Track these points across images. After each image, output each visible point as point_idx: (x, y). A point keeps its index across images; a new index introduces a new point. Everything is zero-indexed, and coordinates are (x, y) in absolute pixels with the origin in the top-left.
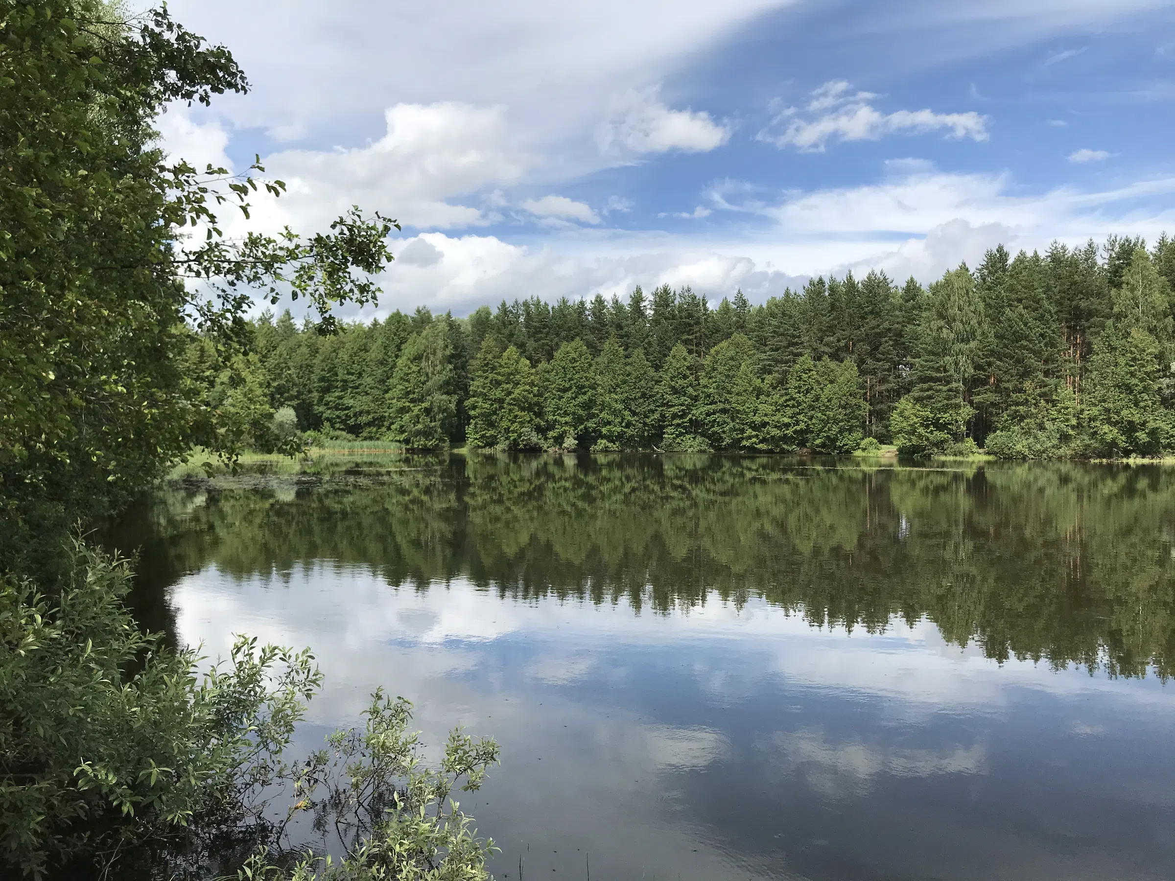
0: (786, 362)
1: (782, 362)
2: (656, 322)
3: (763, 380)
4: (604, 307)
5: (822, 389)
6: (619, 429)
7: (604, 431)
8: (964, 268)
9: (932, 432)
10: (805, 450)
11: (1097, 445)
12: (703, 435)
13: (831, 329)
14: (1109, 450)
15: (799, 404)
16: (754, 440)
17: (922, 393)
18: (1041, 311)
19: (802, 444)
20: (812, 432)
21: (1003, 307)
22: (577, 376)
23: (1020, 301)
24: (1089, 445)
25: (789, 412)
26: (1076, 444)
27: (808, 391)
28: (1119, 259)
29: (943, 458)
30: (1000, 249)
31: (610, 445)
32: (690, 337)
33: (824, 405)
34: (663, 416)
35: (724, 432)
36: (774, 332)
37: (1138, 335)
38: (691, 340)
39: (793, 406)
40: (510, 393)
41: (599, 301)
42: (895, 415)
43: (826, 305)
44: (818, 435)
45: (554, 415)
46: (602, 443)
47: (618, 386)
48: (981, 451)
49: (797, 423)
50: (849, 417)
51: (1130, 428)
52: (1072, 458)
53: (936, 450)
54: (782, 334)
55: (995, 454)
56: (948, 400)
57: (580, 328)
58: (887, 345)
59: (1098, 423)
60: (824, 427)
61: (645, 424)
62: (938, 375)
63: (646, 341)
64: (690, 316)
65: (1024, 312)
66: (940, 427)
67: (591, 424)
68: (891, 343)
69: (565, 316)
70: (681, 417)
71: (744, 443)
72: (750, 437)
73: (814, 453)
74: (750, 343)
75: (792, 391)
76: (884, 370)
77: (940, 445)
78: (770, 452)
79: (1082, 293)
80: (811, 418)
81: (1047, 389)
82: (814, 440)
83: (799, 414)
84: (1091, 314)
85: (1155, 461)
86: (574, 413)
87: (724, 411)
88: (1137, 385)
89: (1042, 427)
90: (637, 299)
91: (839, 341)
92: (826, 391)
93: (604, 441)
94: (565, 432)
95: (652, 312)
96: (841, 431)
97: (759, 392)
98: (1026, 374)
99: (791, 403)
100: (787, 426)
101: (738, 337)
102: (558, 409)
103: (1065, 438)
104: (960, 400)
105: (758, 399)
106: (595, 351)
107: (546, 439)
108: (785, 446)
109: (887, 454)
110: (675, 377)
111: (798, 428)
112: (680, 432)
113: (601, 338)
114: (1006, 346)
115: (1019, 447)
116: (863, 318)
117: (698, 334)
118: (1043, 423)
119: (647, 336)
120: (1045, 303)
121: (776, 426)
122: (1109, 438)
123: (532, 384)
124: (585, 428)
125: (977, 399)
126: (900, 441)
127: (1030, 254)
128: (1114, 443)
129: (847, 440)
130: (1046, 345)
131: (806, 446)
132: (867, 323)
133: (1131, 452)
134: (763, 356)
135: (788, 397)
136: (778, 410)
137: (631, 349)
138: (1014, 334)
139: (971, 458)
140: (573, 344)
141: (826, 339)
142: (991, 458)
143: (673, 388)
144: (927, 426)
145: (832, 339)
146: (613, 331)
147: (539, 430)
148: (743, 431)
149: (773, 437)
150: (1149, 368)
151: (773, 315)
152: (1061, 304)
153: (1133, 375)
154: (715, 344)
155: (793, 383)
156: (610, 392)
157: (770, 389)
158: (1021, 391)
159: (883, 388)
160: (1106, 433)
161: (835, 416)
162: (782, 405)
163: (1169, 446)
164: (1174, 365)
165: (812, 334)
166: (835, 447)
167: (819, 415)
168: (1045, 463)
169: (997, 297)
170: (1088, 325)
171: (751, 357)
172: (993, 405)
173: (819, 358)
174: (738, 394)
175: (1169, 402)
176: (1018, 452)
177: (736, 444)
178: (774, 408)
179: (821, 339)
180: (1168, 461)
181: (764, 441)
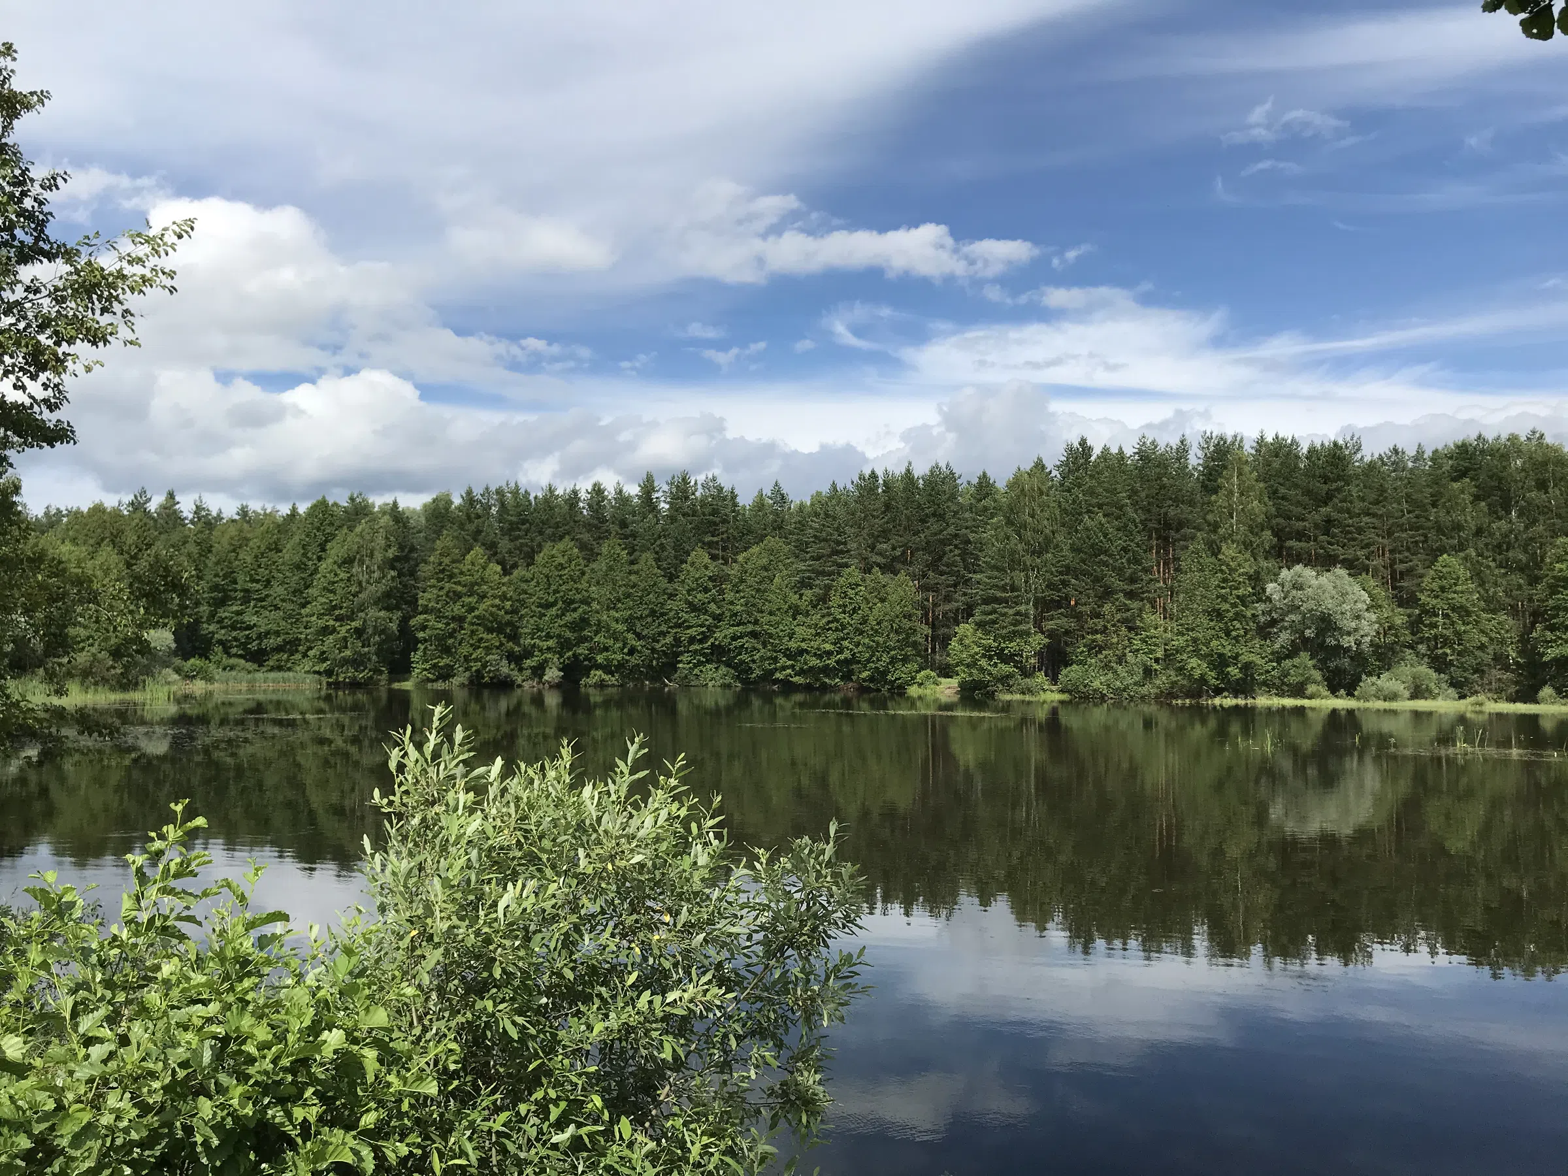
0: (830, 574)
1: (823, 573)
2: (672, 519)
3: (801, 595)
4: (604, 498)
5: (870, 609)
6: (619, 657)
7: (600, 659)
8: (1040, 465)
9: (996, 665)
10: (850, 685)
11: (1185, 682)
12: (728, 665)
13: (885, 534)
14: (1198, 688)
15: (844, 627)
18: (1124, 520)
19: (847, 677)
20: (859, 662)
21: (1080, 514)
22: (564, 588)
23: (1100, 506)
24: (1176, 682)
25: (832, 636)
26: (1161, 681)
27: (854, 611)
28: (1213, 460)
29: (1008, 697)
30: (1083, 442)
31: (606, 677)
32: (715, 539)
33: (872, 629)
34: (677, 641)
35: (754, 661)
36: (815, 536)
37: (1229, 551)
38: (717, 543)
39: (837, 629)
40: (472, 609)
41: (598, 491)
42: (954, 643)
43: (879, 505)
44: (865, 667)
45: (532, 639)
46: (597, 675)
47: (619, 600)
48: (1054, 688)
49: (840, 652)
50: (905, 643)
51: (1220, 663)
52: (1157, 697)
53: (1001, 687)
54: (825, 540)
55: (1069, 692)
56: (1015, 625)
57: (572, 524)
58: (953, 555)
59: (1185, 657)
60: (872, 656)
61: (653, 650)
62: (1003, 595)
63: (658, 543)
64: (715, 512)
65: (1104, 520)
66: (1006, 659)
67: (582, 650)
68: (957, 552)
69: (551, 509)
70: (701, 641)
71: (778, 675)
72: (784, 668)
74: (786, 548)
75: (837, 612)
77: (1005, 680)
78: (808, 688)
79: (1171, 499)
80: (858, 645)
81: (1129, 614)
82: (860, 672)
83: (843, 639)
84: (1181, 525)
85: (1250, 701)
86: (559, 636)
87: (754, 635)
88: (1228, 611)
89: (1121, 660)
90: (648, 488)
91: (894, 548)
92: (875, 611)
93: (599, 673)
94: (546, 661)
95: (667, 506)
96: (893, 661)
97: (796, 612)
98: (1107, 594)
99: (833, 625)
100: (829, 654)
101: (772, 541)
102: (539, 630)
103: (1148, 672)
104: (1030, 626)
105: (795, 619)
106: (590, 554)
107: (521, 670)
108: (827, 681)
109: (947, 689)
110: (693, 590)
111: (841, 657)
112: (699, 661)
113: (600, 538)
114: (1083, 561)
115: (1096, 684)
116: (923, 521)
117: (725, 536)
118: (1125, 655)
119: (660, 537)
120: (1129, 510)
121: (815, 655)
122: (1197, 674)
123: (504, 597)
124: (574, 655)
125: (1049, 625)
126: (961, 675)
127: (1114, 450)
128: (1203, 680)
129: (900, 673)
130: (1129, 561)
131: (851, 680)
132: (928, 528)
133: (1223, 690)
134: (802, 566)
135: (830, 619)
136: (818, 634)
137: (637, 553)
138: (1092, 546)
139: (1043, 696)
140: (561, 546)
141: (879, 546)
142: (1065, 697)
143: (690, 604)
144: (990, 658)
145: (885, 546)
146: (614, 528)
147: (512, 657)
148: (775, 660)
149: (812, 668)
150: (1241, 592)
151: (817, 515)
152: (1149, 511)
153: (1224, 599)
154: (746, 549)
155: (835, 600)
156: (608, 609)
157: (809, 608)
158: (1098, 616)
159: (947, 607)
160: (1193, 668)
161: (885, 642)
162: (823, 628)
163: (1265, 683)
164: (1271, 587)
165: (861, 539)
166: (886, 682)
167: (867, 641)
168: (1125, 703)
169: (1074, 501)
170: (1178, 536)
171: (786, 566)
172: (1067, 632)
173: (868, 570)
174: (771, 614)
175: (1265, 631)
176: (1095, 690)
177: (768, 676)
178: (814, 632)
179: (873, 548)
180: (1263, 701)
181: (801, 673)
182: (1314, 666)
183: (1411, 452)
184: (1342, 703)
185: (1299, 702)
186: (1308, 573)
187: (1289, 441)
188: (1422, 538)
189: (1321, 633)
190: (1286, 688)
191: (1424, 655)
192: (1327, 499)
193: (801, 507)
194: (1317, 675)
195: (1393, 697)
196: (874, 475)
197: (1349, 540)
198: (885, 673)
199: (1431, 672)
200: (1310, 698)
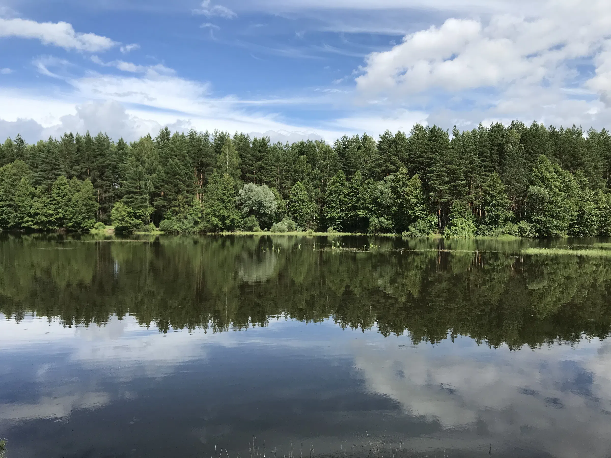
0: (51, 179)
1: (48, 178)
3: (36, 188)
5: (72, 195)
8: (149, 137)
9: (133, 220)
10: (62, 229)
11: (210, 226)
13: (77, 162)
14: (215, 228)
15: (59, 203)
16: (30, 223)
17: (128, 199)
18: (185, 162)
19: (61, 226)
20: (67, 219)
21: (168, 158)
23: (176, 156)
24: (206, 226)
25: (53, 207)
26: (201, 226)
27: (64, 196)
28: (219, 141)
29: (138, 233)
30: (166, 129)
33: (74, 204)
35: (10, 218)
36: (43, 161)
37: (226, 176)
39: (55, 204)
42: (113, 211)
43: (75, 148)
44: (70, 221)
48: (158, 229)
49: (58, 214)
50: (88, 211)
51: (223, 219)
52: (199, 232)
53: (135, 229)
54: (48, 163)
55: (164, 230)
56: (141, 203)
58: (109, 172)
59: (210, 216)
60: (74, 216)
62: (136, 190)
65: (178, 161)
66: (137, 217)
68: (111, 171)
71: (24, 225)
72: (27, 222)
73: (68, 231)
74: (27, 166)
75: (55, 196)
76: (107, 186)
77: (137, 226)
78: (40, 231)
79: (203, 155)
80: (66, 211)
81: (188, 199)
82: (68, 223)
83: (59, 208)
84: (208, 165)
85: (233, 233)
87: (9, 206)
88: (226, 199)
89: (186, 218)
91: (82, 169)
92: (75, 196)
96: (84, 218)
97: (33, 195)
98: (179, 192)
99: (53, 202)
100: (52, 215)
101: (18, 162)
103: (196, 223)
104: (147, 204)
105: (33, 199)
108: (50, 227)
109: (109, 230)
111: (58, 216)
114: (169, 178)
115: (175, 227)
116: (95, 157)
118: (187, 216)
120: (187, 158)
121: (44, 215)
122: (215, 223)
125: (156, 203)
126: (116, 224)
127: (180, 134)
128: (217, 225)
129: (87, 224)
130: (188, 178)
131: (63, 227)
132: (98, 160)
133: (224, 229)
134: (36, 174)
135: (52, 199)
136: (46, 206)
138: (173, 172)
139: (153, 233)
141: (75, 167)
142: (162, 233)
144: (131, 217)
145: (78, 167)
148: (22, 218)
149: (42, 222)
150: (231, 192)
151: (41, 151)
152: (194, 159)
153: (224, 194)
154: (3, 165)
155: (55, 191)
157: (40, 194)
158: (176, 200)
159: (107, 195)
160: (213, 221)
161: (80, 210)
162: (48, 203)
163: (238, 226)
164: (241, 191)
165: (66, 164)
166: (80, 227)
167: (71, 209)
168: (187, 235)
169: (165, 153)
170: (206, 170)
171: (28, 174)
172: (163, 206)
173: (70, 177)
174: (19, 196)
175: (238, 207)
176: (175, 230)
177: (18, 225)
178: (43, 205)
179: (72, 167)
180: (238, 233)
181: (36, 223)
182: (256, 220)
183: (284, 144)
184: (266, 233)
185: (252, 233)
186: (253, 186)
187: (246, 136)
188: (290, 175)
189: (259, 208)
190: (246, 228)
191: (291, 216)
192: (260, 159)
193: (34, 147)
194: (257, 223)
195: (283, 231)
196: (71, 135)
197: (268, 174)
198: (80, 223)
199: (293, 222)
200: (255, 231)
